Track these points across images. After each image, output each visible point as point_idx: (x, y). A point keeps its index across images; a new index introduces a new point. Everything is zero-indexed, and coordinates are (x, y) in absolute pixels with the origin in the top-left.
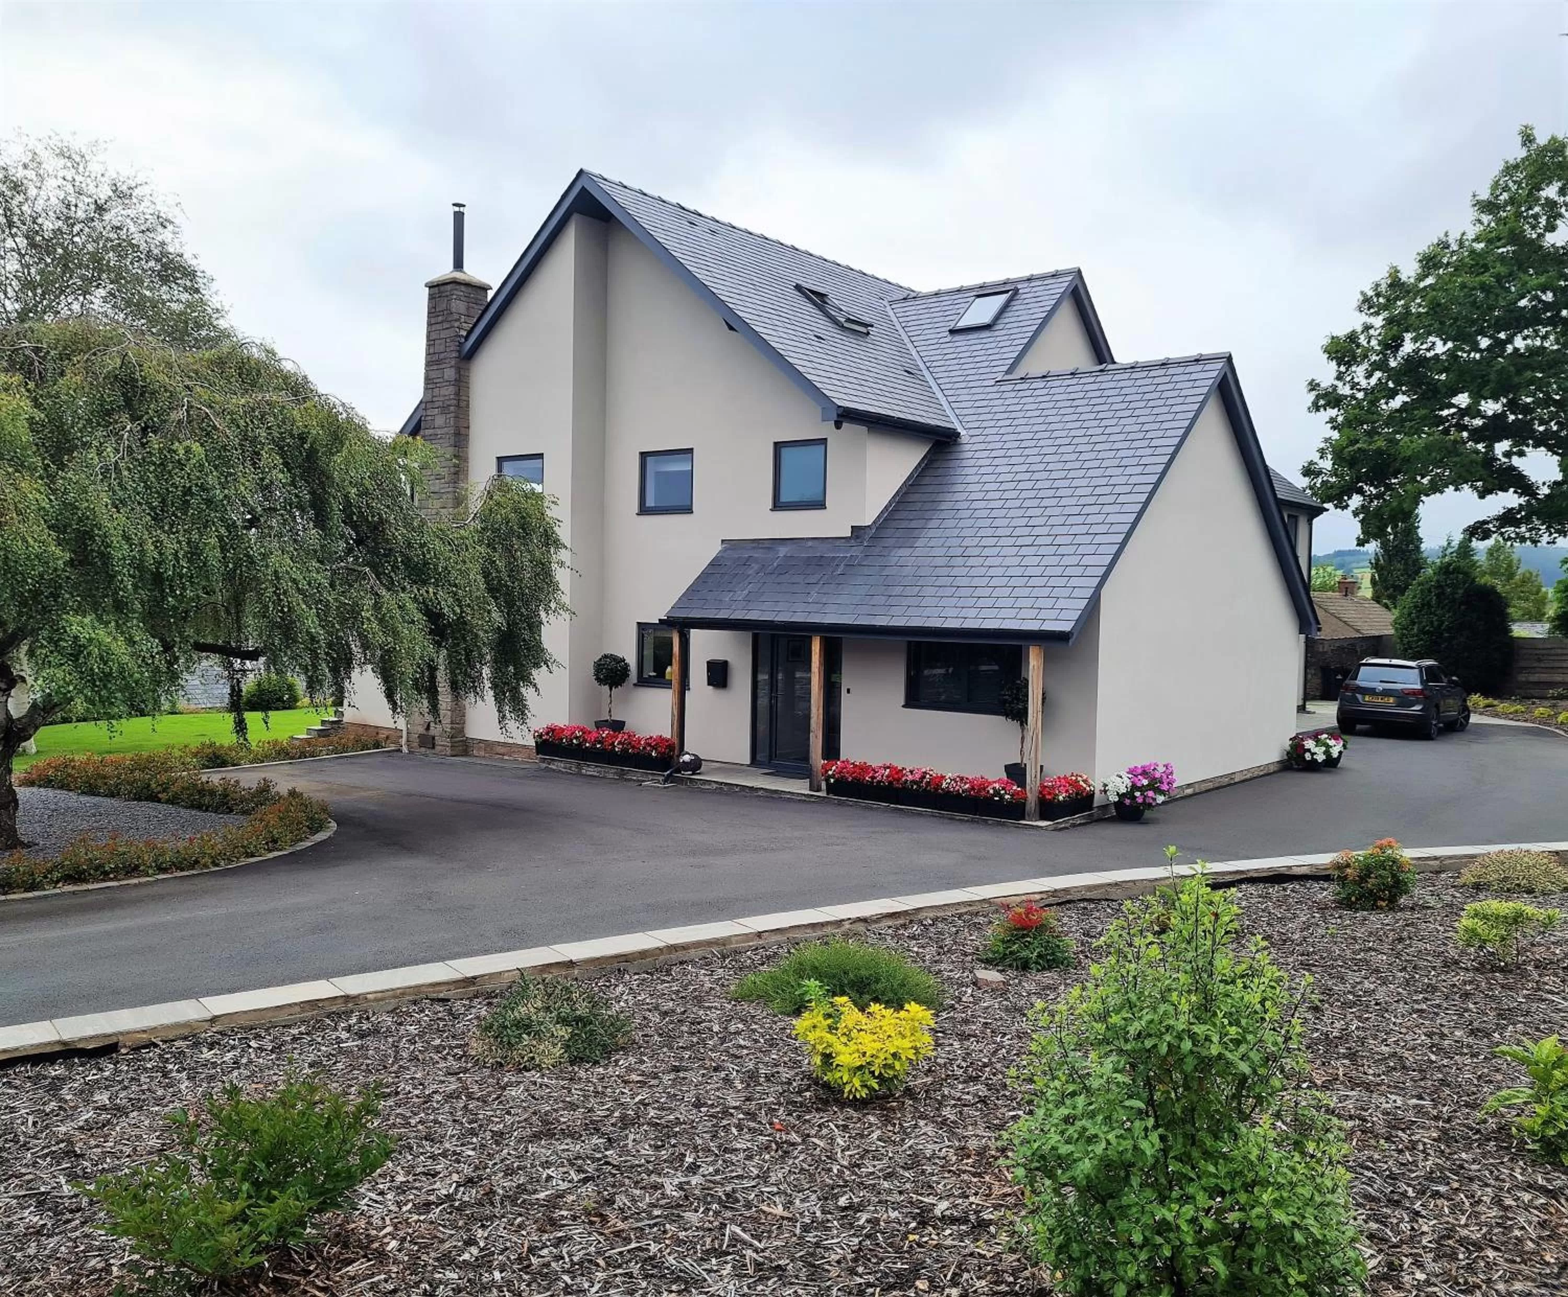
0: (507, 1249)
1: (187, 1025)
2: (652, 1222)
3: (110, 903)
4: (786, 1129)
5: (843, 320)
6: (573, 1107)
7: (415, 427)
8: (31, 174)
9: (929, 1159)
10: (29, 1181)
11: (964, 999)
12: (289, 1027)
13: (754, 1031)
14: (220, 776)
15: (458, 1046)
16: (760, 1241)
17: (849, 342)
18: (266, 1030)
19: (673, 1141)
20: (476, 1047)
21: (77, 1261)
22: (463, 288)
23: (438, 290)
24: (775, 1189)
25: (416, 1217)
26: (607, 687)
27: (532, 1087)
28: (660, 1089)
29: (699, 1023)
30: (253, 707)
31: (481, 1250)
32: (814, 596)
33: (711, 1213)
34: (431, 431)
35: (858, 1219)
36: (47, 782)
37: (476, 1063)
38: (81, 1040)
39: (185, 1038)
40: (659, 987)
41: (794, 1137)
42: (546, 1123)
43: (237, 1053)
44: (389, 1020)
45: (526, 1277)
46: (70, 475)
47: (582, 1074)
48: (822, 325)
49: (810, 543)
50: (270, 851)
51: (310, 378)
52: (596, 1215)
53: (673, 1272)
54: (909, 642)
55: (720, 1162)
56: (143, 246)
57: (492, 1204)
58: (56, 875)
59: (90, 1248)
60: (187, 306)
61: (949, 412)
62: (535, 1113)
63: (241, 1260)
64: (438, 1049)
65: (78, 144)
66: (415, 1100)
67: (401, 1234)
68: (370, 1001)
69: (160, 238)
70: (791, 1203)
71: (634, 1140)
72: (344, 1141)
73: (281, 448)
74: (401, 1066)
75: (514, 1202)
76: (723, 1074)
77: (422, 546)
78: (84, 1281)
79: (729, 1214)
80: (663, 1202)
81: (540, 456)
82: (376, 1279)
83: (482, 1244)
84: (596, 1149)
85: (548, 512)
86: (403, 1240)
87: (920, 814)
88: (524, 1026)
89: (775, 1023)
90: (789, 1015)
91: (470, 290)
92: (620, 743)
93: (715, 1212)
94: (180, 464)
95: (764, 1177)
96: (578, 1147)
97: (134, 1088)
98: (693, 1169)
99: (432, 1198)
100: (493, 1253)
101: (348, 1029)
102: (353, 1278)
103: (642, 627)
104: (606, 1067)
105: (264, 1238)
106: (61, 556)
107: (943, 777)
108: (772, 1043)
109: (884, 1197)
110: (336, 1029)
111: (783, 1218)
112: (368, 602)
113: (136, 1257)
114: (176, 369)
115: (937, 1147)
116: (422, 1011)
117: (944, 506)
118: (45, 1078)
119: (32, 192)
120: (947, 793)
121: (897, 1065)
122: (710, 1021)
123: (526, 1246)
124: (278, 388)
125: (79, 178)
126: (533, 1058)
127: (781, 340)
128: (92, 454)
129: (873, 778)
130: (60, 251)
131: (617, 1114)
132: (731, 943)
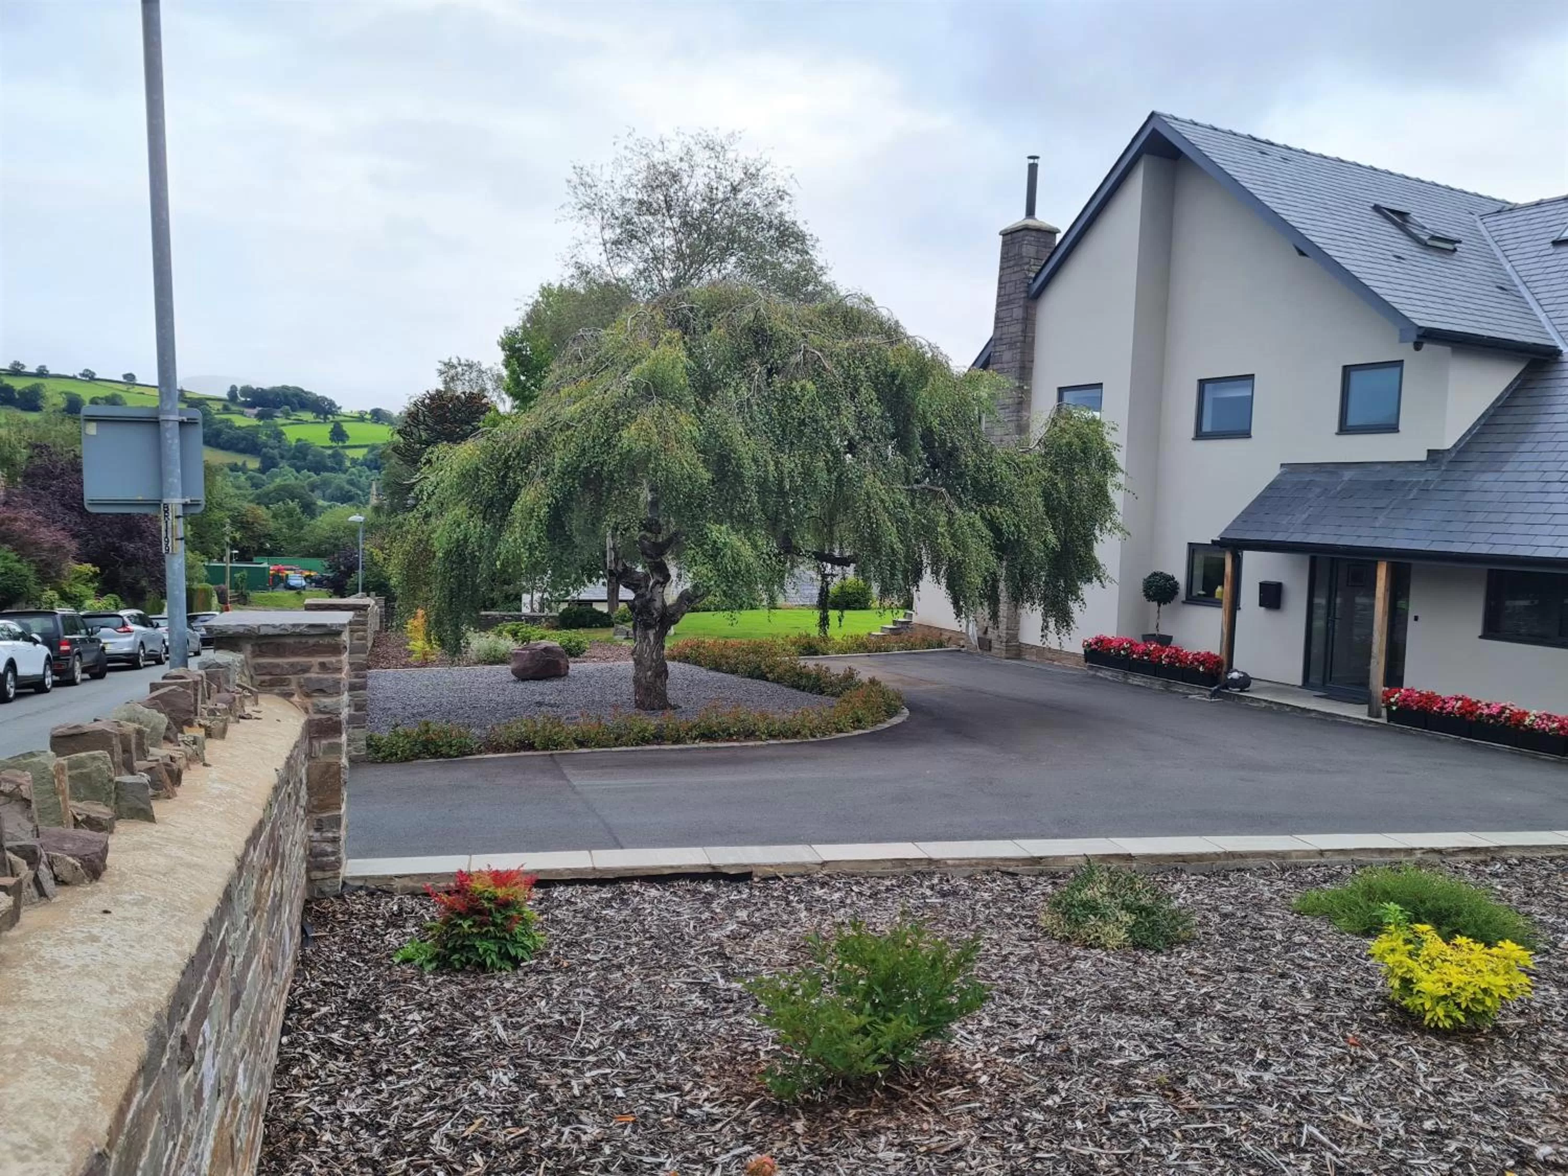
0: (1087, 1103)
1: (803, 865)
2: (1226, 1107)
3: (733, 760)
4: (1362, 1045)
5: (1426, 238)
6: (1140, 988)
7: (985, 361)
8: (685, 166)
9: (1526, 1101)
10: (695, 972)
11: (1561, 945)
12: (883, 878)
13: (1320, 945)
14: (814, 662)
15: (1026, 917)
16: (1340, 1146)
17: (1434, 261)
18: (865, 879)
19: (1242, 1036)
20: (1045, 920)
21: (734, 1041)
22: (1034, 234)
23: (1011, 237)
24: (1353, 1101)
25: (1002, 1060)
26: (1155, 604)
27: (1099, 964)
28: (1225, 985)
29: (1261, 930)
30: (835, 607)
31: (1064, 1100)
32: (1381, 520)
33: (1286, 1110)
34: (999, 366)
35: (1447, 1146)
36: (686, 659)
37: (1046, 934)
38: (725, 866)
39: (802, 876)
40: (1217, 890)
41: (1370, 1053)
42: (1115, 998)
43: (842, 894)
44: (965, 885)
45: (1107, 1132)
46: (715, 409)
47: (1145, 959)
48: (1403, 245)
49: (1379, 467)
50: (855, 728)
51: (901, 323)
52: (1169, 1090)
53: (1249, 1158)
54: (1490, 571)
55: (1292, 1064)
56: (766, 218)
57: (1070, 1061)
58: (695, 733)
59: (742, 1033)
60: (800, 266)
61: (1549, 329)
62: (1104, 987)
63: (865, 1065)
64: (1010, 917)
65: (720, 137)
66: (993, 957)
67: (991, 1071)
68: (948, 866)
69: (779, 210)
70: (1371, 1117)
71: (1202, 1028)
72: (946, 982)
73: (876, 386)
74: (978, 927)
75: (1090, 1064)
76: (1289, 982)
77: (990, 470)
78: (739, 1058)
79: (1305, 1115)
80: (1235, 1091)
81: (1100, 385)
82: (972, 1105)
83: (1064, 1095)
84: (1166, 1029)
85: (1107, 437)
86: (993, 1076)
87: (1496, 750)
88: (1091, 907)
89: (1343, 941)
90: (1357, 935)
91: (1040, 235)
92: (1167, 656)
93: (1290, 1110)
94: (797, 400)
95: (1340, 1086)
96: (1147, 1025)
97: (765, 911)
98: (1264, 1065)
99: (1016, 1045)
100: (1073, 1105)
101: (932, 888)
102: (953, 1100)
103: (1193, 548)
104: (1169, 956)
105: (882, 1051)
106: (706, 476)
107: (1526, 714)
108: (1340, 960)
109: (1475, 1129)
110: (921, 886)
111: (1363, 1129)
112: (943, 519)
113: (777, 1047)
114: (795, 320)
115: (1535, 1091)
116: (994, 881)
117: (1539, 428)
118: (700, 892)
119: (685, 181)
120: (1530, 730)
121: (1488, 1002)
122: (1272, 929)
123: (1105, 1104)
124: (875, 333)
125: (720, 165)
126: (1098, 938)
127: (1355, 262)
128: (731, 393)
129: (1442, 708)
130: (704, 228)
131: (1183, 1001)
132: (1290, 857)
